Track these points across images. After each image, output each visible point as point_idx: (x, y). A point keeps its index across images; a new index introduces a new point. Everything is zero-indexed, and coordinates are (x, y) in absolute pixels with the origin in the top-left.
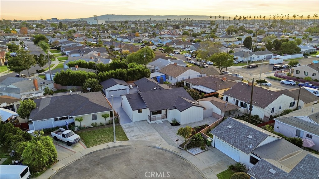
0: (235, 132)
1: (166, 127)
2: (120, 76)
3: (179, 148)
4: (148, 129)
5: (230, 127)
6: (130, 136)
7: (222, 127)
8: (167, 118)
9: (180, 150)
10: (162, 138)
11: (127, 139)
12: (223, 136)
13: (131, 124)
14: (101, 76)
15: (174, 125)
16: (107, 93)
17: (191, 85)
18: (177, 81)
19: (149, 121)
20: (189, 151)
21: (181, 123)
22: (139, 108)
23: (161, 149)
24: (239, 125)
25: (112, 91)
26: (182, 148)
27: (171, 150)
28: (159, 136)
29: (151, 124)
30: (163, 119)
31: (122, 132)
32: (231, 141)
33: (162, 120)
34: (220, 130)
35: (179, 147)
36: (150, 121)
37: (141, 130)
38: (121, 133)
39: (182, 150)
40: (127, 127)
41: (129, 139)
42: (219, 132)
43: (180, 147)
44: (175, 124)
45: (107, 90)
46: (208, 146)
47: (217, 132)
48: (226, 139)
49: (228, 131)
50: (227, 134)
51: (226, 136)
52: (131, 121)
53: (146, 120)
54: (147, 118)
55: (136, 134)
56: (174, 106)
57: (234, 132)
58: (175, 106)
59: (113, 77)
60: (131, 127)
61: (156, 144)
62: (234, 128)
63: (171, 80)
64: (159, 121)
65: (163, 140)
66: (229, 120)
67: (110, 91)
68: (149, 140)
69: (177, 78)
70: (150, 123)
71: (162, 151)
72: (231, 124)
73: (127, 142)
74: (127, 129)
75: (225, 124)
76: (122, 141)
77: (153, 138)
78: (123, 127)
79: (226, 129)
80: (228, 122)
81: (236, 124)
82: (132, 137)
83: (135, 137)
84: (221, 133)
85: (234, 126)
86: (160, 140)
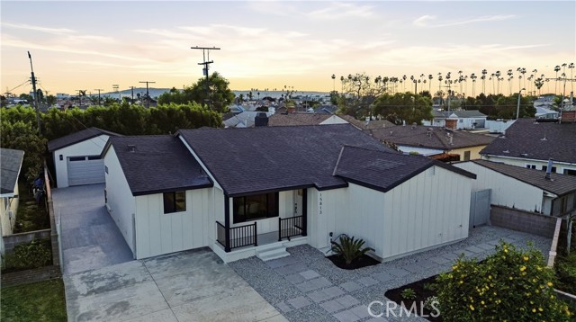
1: (310, 274)
4: (219, 288)
8: (304, 233)
15: (348, 262)
16: (61, 167)
19: (219, 250)
21: (386, 251)
22: (173, 183)
25: (82, 158)
29: (231, 264)
30: (289, 238)
33: (285, 242)
36: (228, 249)
37: (174, 300)
44: (352, 256)
45: (61, 156)
52: (130, 255)
53: (207, 249)
54: (210, 237)
56: (338, 174)
59: (95, 125)
64: (273, 251)
70: (227, 257)
74: (89, 297)
78: (71, 287)
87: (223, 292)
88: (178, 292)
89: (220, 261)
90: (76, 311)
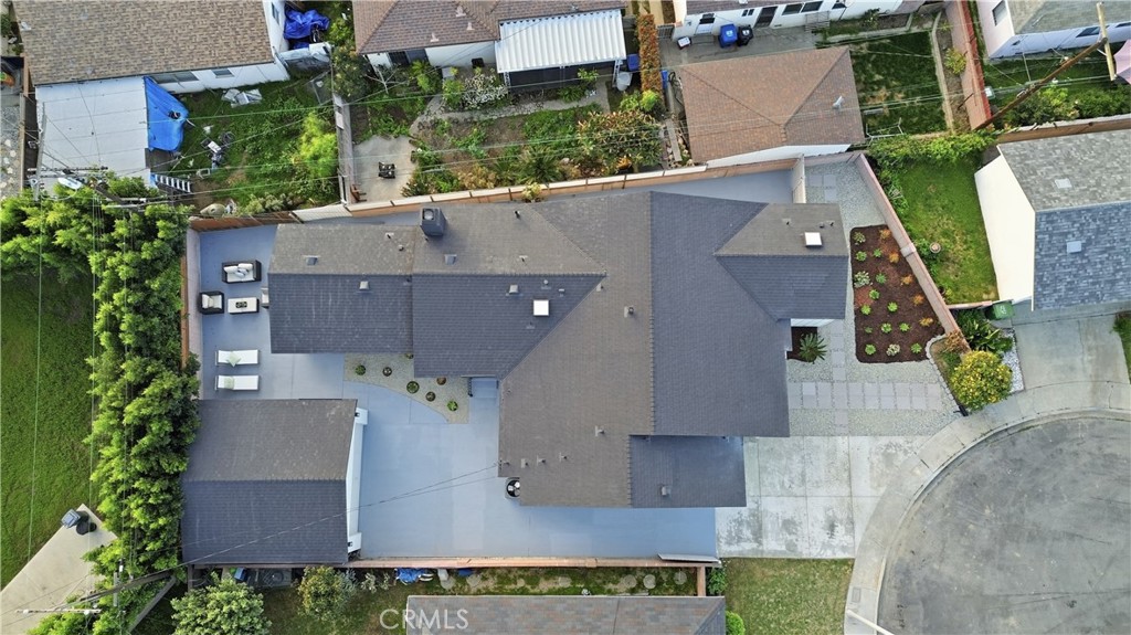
1: (809, 388)
6: (825, 546)
7: (1053, 266)
10: (884, 441)
11: (848, 563)
12: (1085, 291)
24: (1094, 220)
28: (863, 442)
31: (782, 567)
34: (1057, 279)
38: (793, 573)
40: (747, 534)
41: (840, 555)
42: (1062, 287)
48: (1103, 295)
49: (1083, 267)
55: (821, 517)
56: (781, 321)
60: (760, 523)
72: (1069, 233)
73: (865, 573)
74: (764, 541)
75: (1049, 249)
76: (851, 587)
77: (872, 468)
78: (740, 552)
79: (1072, 263)
80: (1051, 236)
81: (1082, 225)
82: (835, 542)
83: (840, 529)
84: (1071, 287)
85: (1082, 232)
86: (892, 451)
90: (781, 552)
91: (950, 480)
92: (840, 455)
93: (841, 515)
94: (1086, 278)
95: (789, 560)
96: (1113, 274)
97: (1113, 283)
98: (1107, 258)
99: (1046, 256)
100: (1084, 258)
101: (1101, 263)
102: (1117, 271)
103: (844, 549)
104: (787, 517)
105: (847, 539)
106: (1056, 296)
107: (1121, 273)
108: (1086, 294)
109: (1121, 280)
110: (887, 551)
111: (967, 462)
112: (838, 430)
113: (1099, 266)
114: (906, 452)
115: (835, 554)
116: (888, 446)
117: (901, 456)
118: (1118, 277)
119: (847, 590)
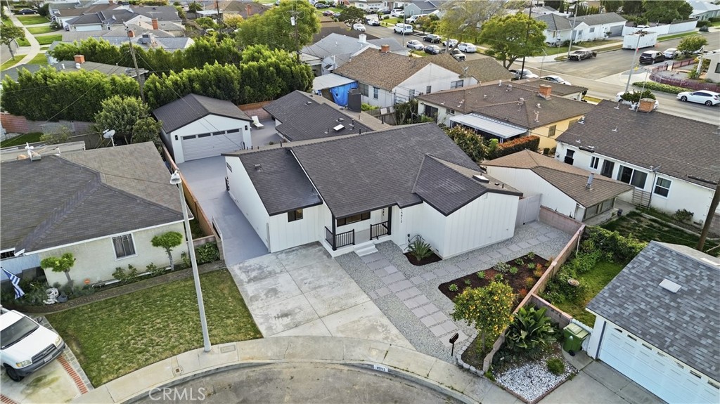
0: (703, 311)
1: (391, 269)
2: (219, 88)
3: (461, 367)
4: (331, 280)
5: (670, 285)
6: (267, 318)
7: (635, 287)
8: (389, 233)
9: (468, 377)
10: (385, 321)
11: (257, 334)
12: (653, 327)
13: (264, 260)
14: (155, 87)
15: (419, 259)
16: (177, 145)
17: (442, 113)
18: (395, 100)
19: (329, 248)
20: (505, 379)
21: (445, 253)
22: (294, 203)
23: (393, 374)
24: (710, 280)
25: (194, 137)
26: (473, 369)
27: (432, 381)
28: (374, 310)
29: (337, 258)
30: (377, 237)
31: (233, 297)
32: (699, 353)
33: (375, 241)
34: (630, 298)
35: (461, 362)
36: (334, 249)
37: (305, 288)
38: (231, 303)
39: (476, 375)
40: (253, 274)
41: (262, 329)
42: (631, 308)
43: (466, 366)
44: (422, 256)
45: (176, 136)
46: (572, 353)
47: (620, 306)
48: (672, 345)
49: (668, 307)
50: (669, 320)
51: (668, 328)
52: (266, 251)
53: (318, 243)
54: (322, 237)
55: (289, 307)
56: (415, 194)
57: (699, 310)
58: (420, 191)
59: (194, 91)
60: (266, 277)
61: (370, 349)
62: (691, 292)
63: (376, 96)
64: (365, 247)
65: (394, 331)
66: (658, 253)
67: (185, 138)
68: (340, 335)
69: (393, 90)
70: (334, 254)
71: (397, 385)
72: (673, 273)
73: (254, 348)
74: (250, 284)
75: (643, 272)
76: (234, 343)
77: (354, 322)
78: (236, 275)
79: (658, 297)
80: (653, 264)
81: (693, 275)
82: (273, 321)
83: (286, 320)
84: (640, 314)
85: (688, 281)
86: (380, 329)
87: (334, 282)
88: (305, 281)
89: (329, 256)
90: (247, 295)
91: (386, 383)
92: (352, 301)
93: (299, 317)
94: (663, 318)
95: (242, 300)
96: (700, 336)
97: (693, 343)
98: (702, 319)
99: (635, 275)
100: (674, 301)
101: (691, 317)
102: (707, 337)
103: (269, 328)
104: (279, 289)
105: (280, 328)
106: (618, 310)
107: (710, 341)
108: (653, 331)
109: (705, 347)
110: (283, 360)
111: (415, 390)
112: (372, 294)
113: (688, 319)
114: (386, 338)
115: (261, 324)
116: (382, 326)
117: (380, 337)
118: (703, 342)
119: (231, 341)
